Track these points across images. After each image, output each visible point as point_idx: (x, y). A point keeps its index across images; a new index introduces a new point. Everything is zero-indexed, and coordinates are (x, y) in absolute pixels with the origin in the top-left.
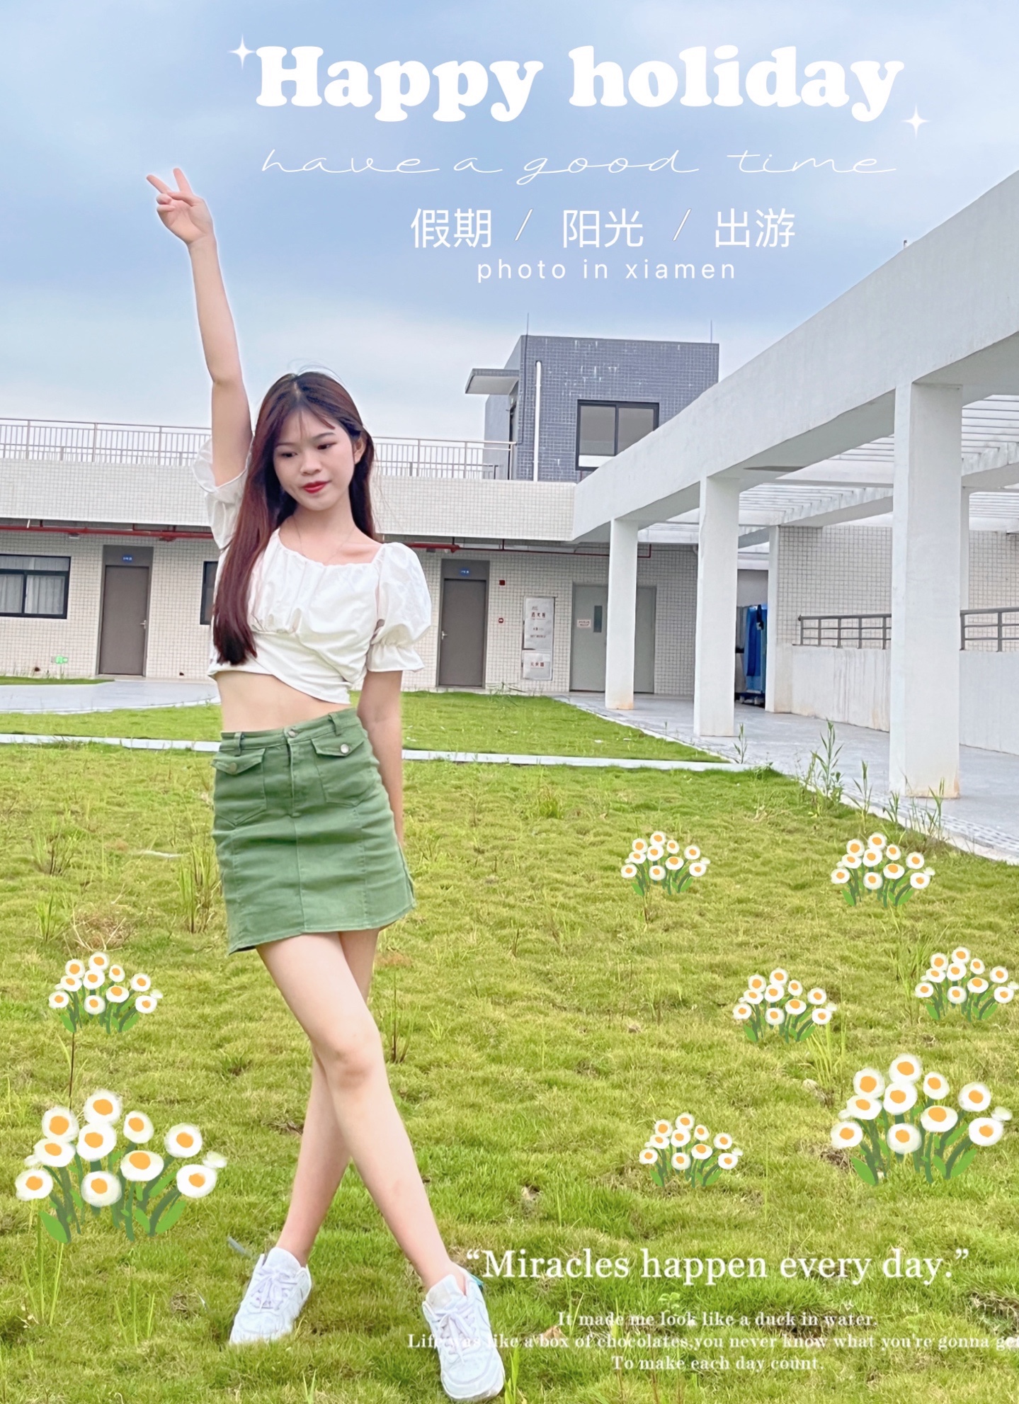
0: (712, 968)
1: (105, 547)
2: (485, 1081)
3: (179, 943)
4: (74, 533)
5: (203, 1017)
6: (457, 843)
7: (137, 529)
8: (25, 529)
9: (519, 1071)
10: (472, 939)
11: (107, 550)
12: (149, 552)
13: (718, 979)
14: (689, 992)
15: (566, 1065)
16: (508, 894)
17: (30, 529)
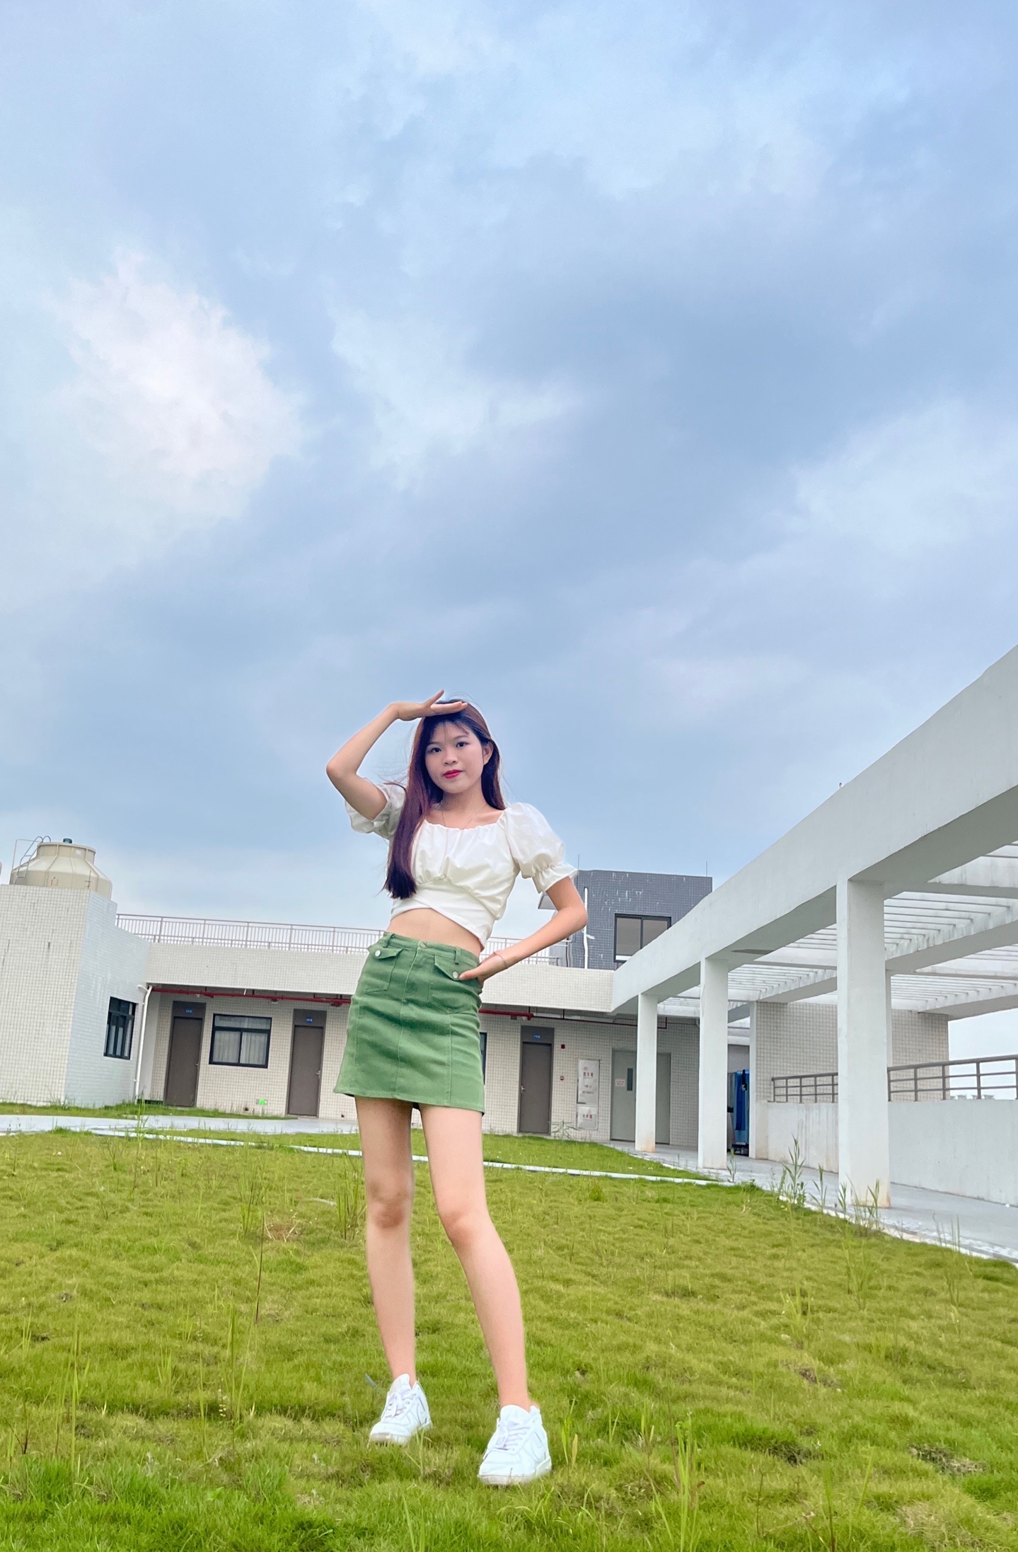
1: (295, 1011)
4: (274, 1000)
7: (316, 997)
8: (243, 996)
11: (298, 1013)
12: (322, 1015)
13: (717, 1282)
14: (696, 1288)
15: (608, 1312)
16: (567, 1235)
17: (246, 996)
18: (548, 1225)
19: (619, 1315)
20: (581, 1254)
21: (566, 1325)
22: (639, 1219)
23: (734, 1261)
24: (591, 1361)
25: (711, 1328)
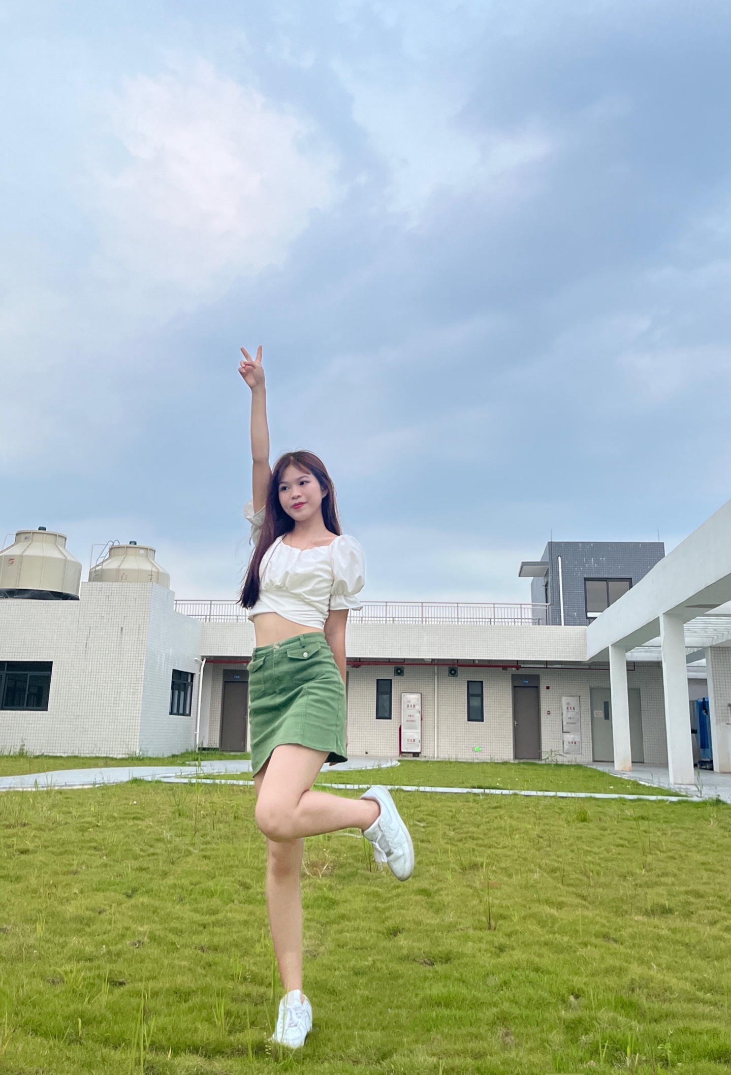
0: (687, 893)
2: (546, 944)
3: (362, 875)
5: (377, 909)
6: (527, 832)
9: (566, 939)
10: (536, 876)
13: (692, 899)
14: (672, 905)
15: (597, 936)
16: (558, 857)
18: (542, 847)
19: (606, 937)
20: (571, 876)
21: (558, 949)
22: (621, 838)
23: (705, 875)
24: (583, 986)
25: (687, 945)
